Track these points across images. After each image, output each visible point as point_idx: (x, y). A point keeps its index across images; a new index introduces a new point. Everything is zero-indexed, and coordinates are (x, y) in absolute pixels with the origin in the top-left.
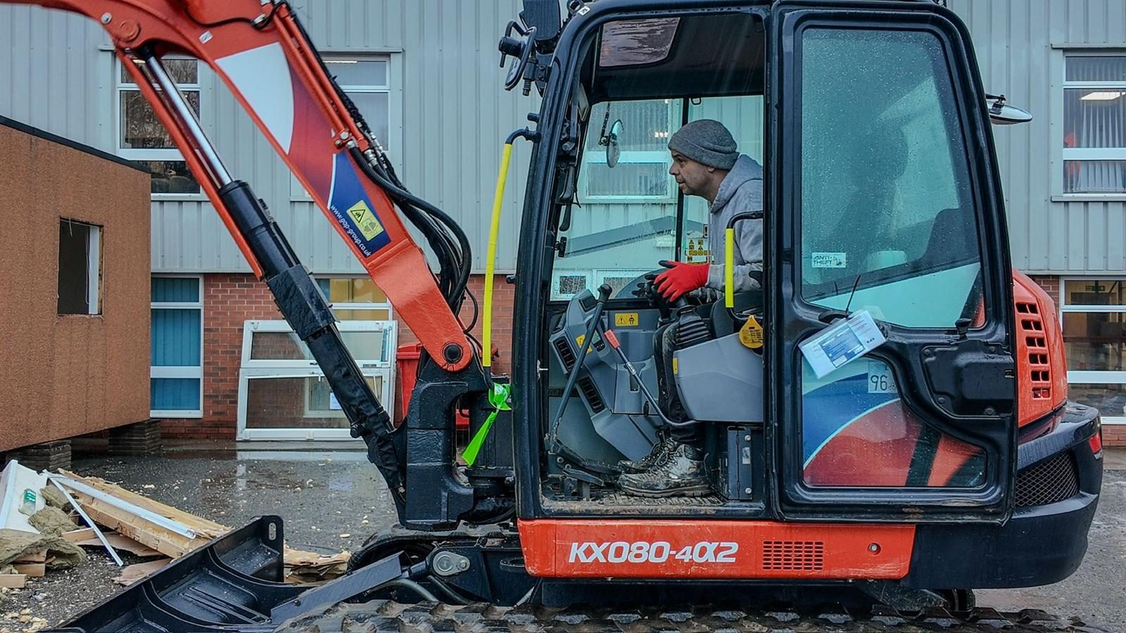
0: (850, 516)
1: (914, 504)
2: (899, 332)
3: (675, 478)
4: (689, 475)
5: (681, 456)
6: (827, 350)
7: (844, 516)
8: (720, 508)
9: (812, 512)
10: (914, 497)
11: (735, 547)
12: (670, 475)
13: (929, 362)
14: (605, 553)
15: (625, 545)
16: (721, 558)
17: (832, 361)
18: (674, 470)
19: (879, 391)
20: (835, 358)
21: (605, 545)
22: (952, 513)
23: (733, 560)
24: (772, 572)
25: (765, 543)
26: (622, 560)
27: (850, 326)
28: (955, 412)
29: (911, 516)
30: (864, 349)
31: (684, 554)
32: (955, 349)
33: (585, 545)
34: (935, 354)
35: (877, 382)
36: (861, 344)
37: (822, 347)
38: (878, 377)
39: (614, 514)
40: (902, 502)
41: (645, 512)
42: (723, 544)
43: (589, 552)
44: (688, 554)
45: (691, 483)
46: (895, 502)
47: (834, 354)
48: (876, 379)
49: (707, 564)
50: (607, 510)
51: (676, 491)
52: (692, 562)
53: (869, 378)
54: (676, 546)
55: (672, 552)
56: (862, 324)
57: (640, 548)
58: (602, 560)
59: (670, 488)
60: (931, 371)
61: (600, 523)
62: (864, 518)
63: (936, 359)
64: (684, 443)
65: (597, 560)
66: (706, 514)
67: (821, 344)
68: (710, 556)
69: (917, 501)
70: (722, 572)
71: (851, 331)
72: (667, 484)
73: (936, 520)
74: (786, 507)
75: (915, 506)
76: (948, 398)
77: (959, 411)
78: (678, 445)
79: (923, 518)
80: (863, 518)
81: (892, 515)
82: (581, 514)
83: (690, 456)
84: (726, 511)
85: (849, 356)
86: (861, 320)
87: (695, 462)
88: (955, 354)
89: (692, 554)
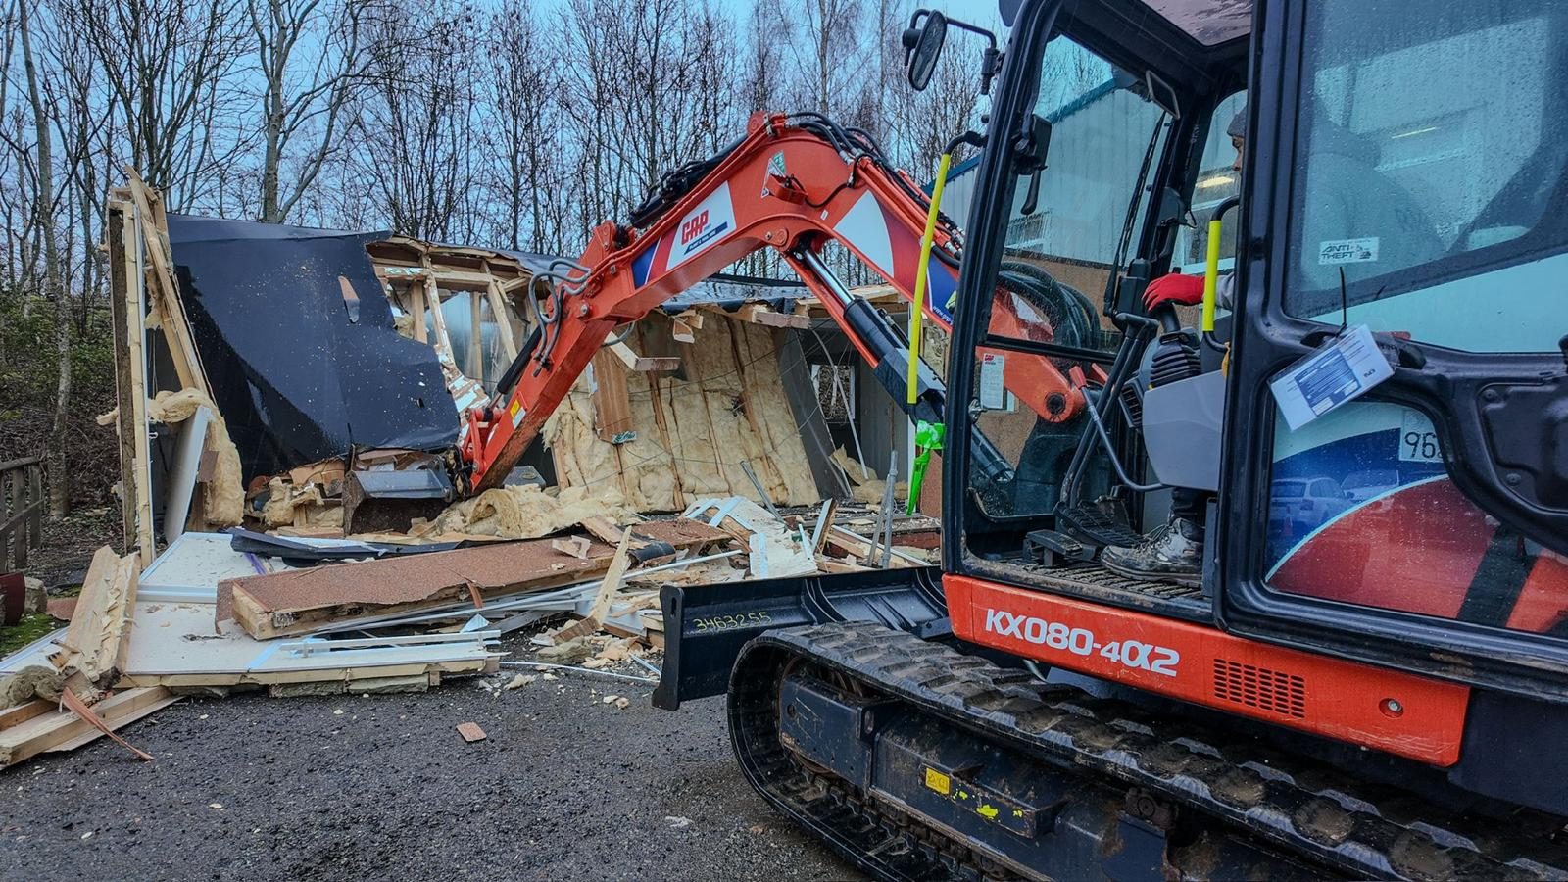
0: (1337, 646)
1: (1447, 647)
2: (1450, 360)
3: (1163, 559)
4: (1184, 558)
5: (1176, 533)
6: (1305, 389)
7: (1326, 644)
8: (1161, 601)
9: (1275, 630)
10: (1449, 637)
11: (1175, 657)
12: (1159, 555)
13: (1494, 411)
14: (1022, 627)
15: (1042, 623)
16: (1156, 667)
17: (1311, 406)
18: (1165, 549)
19: (1419, 458)
20: (1315, 400)
21: (1021, 618)
22: (1536, 679)
23: (1173, 674)
24: (1227, 703)
25: (1216, 660)
26: (1039, 640)
27: (1342, 350)
28: (1543, 502)
29: (1452, 668)
30: (1360, 387)
31: (1110, 651)
32: (1550, 388)
33: (1001, 614)
34: (1506, 397)
35: (1415, 444)
36: (1356, 380)
37: (1299, 384)
38: (1418, 436)
39: (1034, 584)
40: (1423, 640)
41: (1068, 589)
42: (1159, 650)
43: (1005, 623)
44: (1115, 652)
45: (1184, 570)
46: (1410, 638)
47: (1313, 397)
48: (1416, 438)
49: (1138, 669)
50: (1027, 579)
51: (1164, 576)
52: (1120, 664)
53: (1402, 436)
54: (1101, 639)
55: (1098, 646)
56: (1358, 346)
57: (1059, 632)
58: (1019, 636)
59: (1155, 571)
60: (1495, 427)
61: (1015, 592)
62: (1361, 655)
63: (1505, 408)
64: (1182, 516)
65: (1013, 634)
66: (1141, 605)
67: (1297, 379)
68: (1142, 661)
69: (1452, 645)
70: (1159, 686)
71: (1342, 359)
72: (1151, 565)
73: (1500, 684)
74: (1231, 615)
75: (1455, 654)
76: (1526, 473)
77: (1546, 500)
78: (1175, 518)
79: (1475, 677)
80: (1359, 654)
81: (1414, 661)
82: (1000, 577)
83: (1187, 535)
84: (1168, 606)
85: (1336, 398)
86: (1356, 340)
87: (1194, 544)
88: (1551, 398)
89: (1120, 653)
